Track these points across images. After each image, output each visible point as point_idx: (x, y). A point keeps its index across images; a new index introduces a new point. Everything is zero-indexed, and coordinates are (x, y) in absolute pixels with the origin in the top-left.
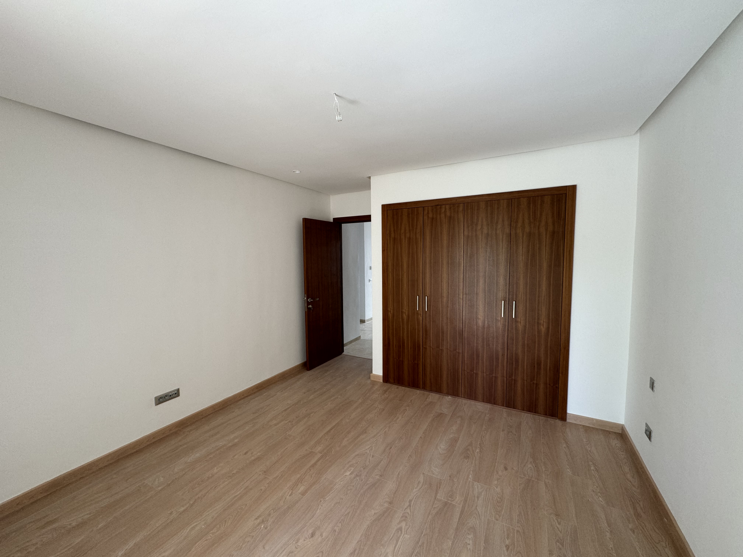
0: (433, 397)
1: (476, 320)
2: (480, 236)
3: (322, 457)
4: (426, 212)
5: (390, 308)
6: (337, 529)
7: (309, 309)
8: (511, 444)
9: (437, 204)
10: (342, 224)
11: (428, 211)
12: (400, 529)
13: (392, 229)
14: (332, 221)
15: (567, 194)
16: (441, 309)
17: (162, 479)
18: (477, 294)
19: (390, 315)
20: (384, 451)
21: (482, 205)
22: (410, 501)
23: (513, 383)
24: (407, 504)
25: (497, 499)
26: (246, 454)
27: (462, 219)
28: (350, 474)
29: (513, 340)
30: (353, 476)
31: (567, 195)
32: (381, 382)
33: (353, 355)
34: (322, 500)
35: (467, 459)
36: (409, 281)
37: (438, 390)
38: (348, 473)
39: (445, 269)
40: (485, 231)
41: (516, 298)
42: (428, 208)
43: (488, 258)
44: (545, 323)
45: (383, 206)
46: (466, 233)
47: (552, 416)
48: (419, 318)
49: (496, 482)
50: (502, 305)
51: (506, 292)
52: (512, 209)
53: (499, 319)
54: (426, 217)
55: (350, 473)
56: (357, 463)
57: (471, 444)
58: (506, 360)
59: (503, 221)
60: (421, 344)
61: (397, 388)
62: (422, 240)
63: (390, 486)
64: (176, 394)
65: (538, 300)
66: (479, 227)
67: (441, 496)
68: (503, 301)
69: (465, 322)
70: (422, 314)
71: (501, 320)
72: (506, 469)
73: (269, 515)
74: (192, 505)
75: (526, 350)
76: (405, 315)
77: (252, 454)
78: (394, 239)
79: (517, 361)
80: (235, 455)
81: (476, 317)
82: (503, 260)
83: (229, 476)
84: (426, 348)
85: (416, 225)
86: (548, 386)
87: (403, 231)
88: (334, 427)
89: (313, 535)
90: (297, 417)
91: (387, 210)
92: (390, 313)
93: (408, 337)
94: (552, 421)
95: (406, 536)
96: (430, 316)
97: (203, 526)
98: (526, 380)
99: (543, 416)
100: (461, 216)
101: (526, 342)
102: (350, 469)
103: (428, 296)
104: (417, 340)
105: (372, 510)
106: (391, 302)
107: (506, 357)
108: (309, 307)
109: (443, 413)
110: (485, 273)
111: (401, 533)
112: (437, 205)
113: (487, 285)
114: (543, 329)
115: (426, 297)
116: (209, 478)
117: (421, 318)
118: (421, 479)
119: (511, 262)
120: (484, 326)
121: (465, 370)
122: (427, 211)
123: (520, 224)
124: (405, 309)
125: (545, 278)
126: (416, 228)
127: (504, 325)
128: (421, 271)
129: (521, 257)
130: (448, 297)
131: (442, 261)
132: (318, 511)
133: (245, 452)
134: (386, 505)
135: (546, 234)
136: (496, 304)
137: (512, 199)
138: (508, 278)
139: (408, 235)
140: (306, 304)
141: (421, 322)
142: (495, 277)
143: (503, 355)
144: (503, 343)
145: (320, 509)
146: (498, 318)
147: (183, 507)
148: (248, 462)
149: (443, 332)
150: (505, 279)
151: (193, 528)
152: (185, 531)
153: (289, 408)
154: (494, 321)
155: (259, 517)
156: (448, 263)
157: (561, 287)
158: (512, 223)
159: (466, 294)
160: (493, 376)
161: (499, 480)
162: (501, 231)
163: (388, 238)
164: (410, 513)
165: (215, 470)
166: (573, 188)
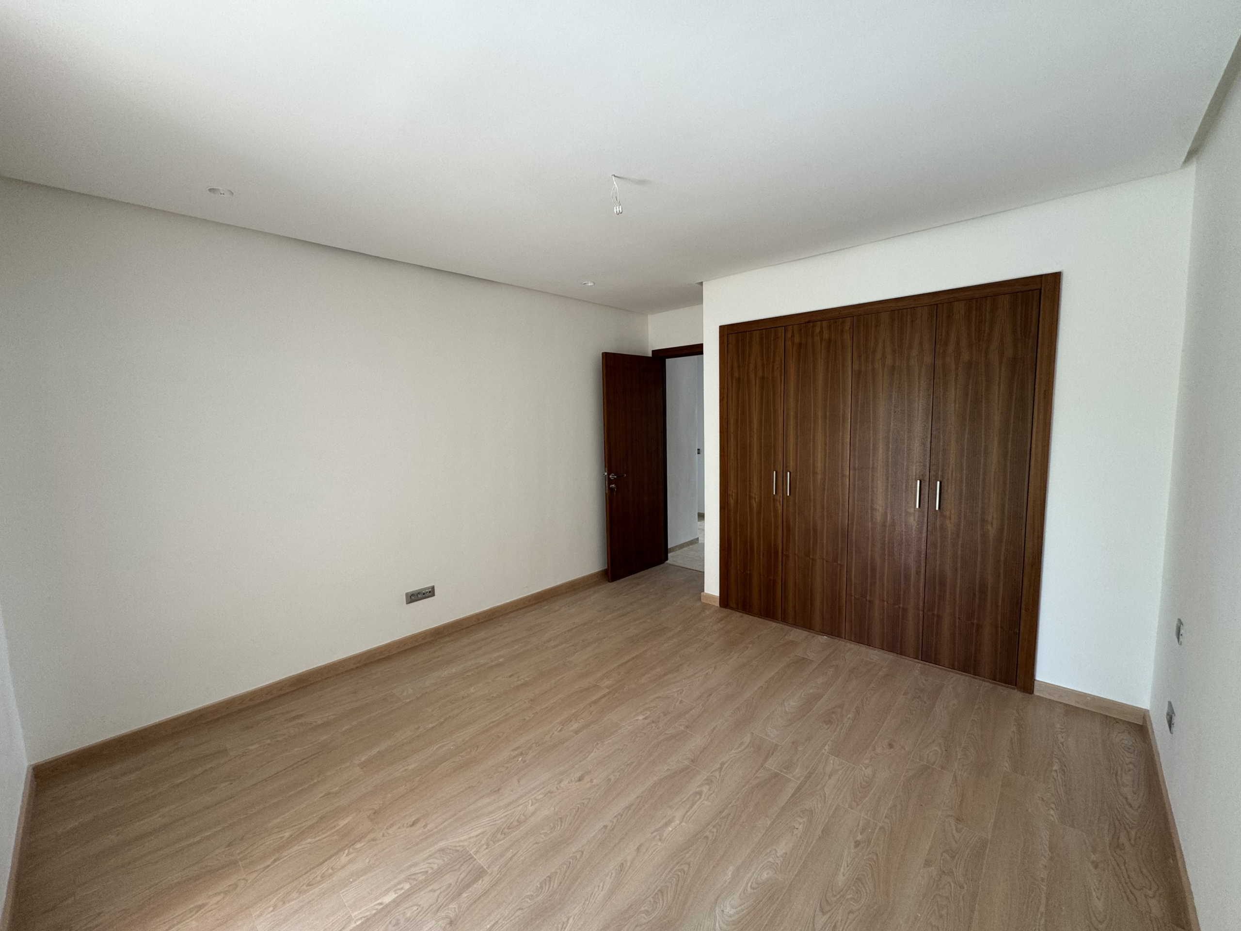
0: (797, 634)
1: (872, 513)
2: (881, 371)
3: (609, 693)
4: (789, 335)
5: (732, 490)
6: (613, 778)
7: (611, 490)
8: (912, 714)
9: (807, 320)
10: (667, 360)
11: (793, 332)
12: (700, 793)
13: (736, 365)
14: (650, 355)
15: (1043, 288)
16: (812, 493)
17: (410, 691)
18: (873, 468)
19: (732, 502)
20: (700, 697)
21: (885, 317)
22: (723, 764)
23: (935, 621)
24: (718, 766)
25: (861, 783)
26: (510, 676)
27: (849, 342)
28: (644, 719)
29: (936, 548)
30: (647, 721)
31: (1043, 291)
32: (717, 607)
33: (682, 565)
34: (599, 742)
35: (828, 726)
36: (761, 447)
37: (807, 624)
38: (641, 718)
39: (820, 429)
40: (889, 361)
41: (943, 477)
42: (793, 327)
43: (893, 408)
44: (995, 522)
45: (723, 329)
46: (856, 367)
47: (1006, 683)
48: (777, 507)
49: (867, 761)
50: (917, 487)
51: (925, 465)
52: (938, 322)
53: (912, 510)
54: (789, 343)
55: (644, 717)
56: (656, 707)
57: (841, 706)
58: (922, 581)
59: (921, 344)
60: (780, 548)
61: (741, 617)
62: (783, 380)
63: (697, 741)
64: (430, 592)
65: (984, 479)
66: (879, 356)
67: (772, 764)
68: (918, 481)
69: (853, 515)
70: (781, 500)
71: (914, 514)
72: (891, 746)
73: (530, 748)
74: (441, 724)
75: (959, 565)
76: (755, 502)
77: (518, 677)
78: (739, 380)
79: (943, 584)
80: (498, 676)
81: (872, 507)
82: (920, 411)
83: (487, 699)
84: (787, 556)
85: (774, 355)
86: (999, 629)
87: (752, 366)
88: (633, 658)
89: (580, 779)
90: (583, 641)
91: (728, 334)
92: (731, 498)
93: (759, 537)
94: (1003, 691)
95: (706, 802)
96: (795, 503)
97: (452, 748)
98: (959, 618)
99: (987, 682)
100: (847, 336)
101: (959, 552)
102: (645, 713)
103: (791, 471)
104: (773, 543)
105: (666, 765)
106: (732, 481)
107: (922, 576)
108: (611, 486)
109: (806, 658)
110: (888, 432)
111: (700, 798)
112: (808, 322)
113: (890, 453)
114: (992, 531)
115: (788, 473)
116: (463, 698)
117: (780, 508)
118: (747, 739)
119: (935, 414)
120: (884, 522)
121: (851, 595)
122: (791, 333)
123: (951, 347)
124: (755, 492)
125: (996, 442)
126: (773, 362)
127: (920, 523)
128: (780, 433)
129: (953, 405)
130: (824, 473)
131: (815, 414)
132: (592, 754)
133: (510, 674)
134: (686, 762)
135: (1000, 363)
136: (906, 487)
137: (937, 304)
138: (929, 440)
139: (760, 373)
140: (607, 482)
141: (780, 512)
142: (906, 441)
143: (918, 573)
144: (919, 552)
145: (595, 752)
146: (909, 510)
147: (432, 723)
148: (512, 686)
149: (815, 531)
150: (924, 444)
151: (441, 747)
152: (432, 748)
153: (575, 628)
154: (903, 515)
155: (518, 748)
156: (825, 417)
157: (1028, 456)
158: (938, 346)
159: (854, 469)
160: (899, 607)
161: (873, 759)
162: (916, 361)
163: (730, 378)
164: (718, 777)
165: (472, 690)
166: (1055, 279)
